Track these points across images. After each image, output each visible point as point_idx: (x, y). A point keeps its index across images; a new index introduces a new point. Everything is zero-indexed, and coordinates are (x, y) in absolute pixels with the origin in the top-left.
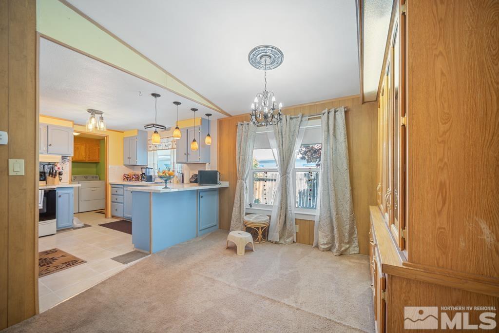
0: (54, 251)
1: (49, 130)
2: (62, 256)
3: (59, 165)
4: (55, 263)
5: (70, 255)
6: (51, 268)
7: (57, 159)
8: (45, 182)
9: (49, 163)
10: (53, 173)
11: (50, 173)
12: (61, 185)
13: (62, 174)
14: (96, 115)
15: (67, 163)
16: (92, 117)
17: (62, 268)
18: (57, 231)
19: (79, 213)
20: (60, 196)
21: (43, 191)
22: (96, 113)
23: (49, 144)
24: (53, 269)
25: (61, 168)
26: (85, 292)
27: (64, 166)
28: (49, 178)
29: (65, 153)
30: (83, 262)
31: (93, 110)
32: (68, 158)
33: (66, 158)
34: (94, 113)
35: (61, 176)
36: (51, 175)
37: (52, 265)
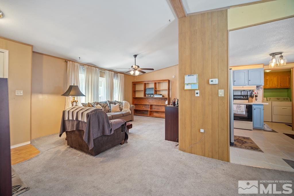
0: (248, 139)
1: (249, 72)
2: (251, 143)
3: (255, 91)
4: (246, 145)
5: (255, 144)
6: (243, 146)
7: (254, 88)
8: (248, 100)
9: (250, 90)
10: (252, 96)
11: (250, 96)
12: (256, 103)
13: (257, 97)
14: (276, 56)
15: (260, 90)
16: (273, 58)
17: (248, 149)
18: (253, 129)
19: (272, 122)
20: (255, 109)
21: (245, 105)
22: (276, 55)
23: (249, 80)
24: (243, 147)
25: (256, 93)
26: (255, 167)
27: (259, 92)
28: (250, 99)
29: (258, 84)
30: (261, 151)
31: (273, 54)
32: (261, 87)
33: (260, 87)
34: (274, 55)
35: (256, 98)
36: (251, 97)
37: (244, 145)
